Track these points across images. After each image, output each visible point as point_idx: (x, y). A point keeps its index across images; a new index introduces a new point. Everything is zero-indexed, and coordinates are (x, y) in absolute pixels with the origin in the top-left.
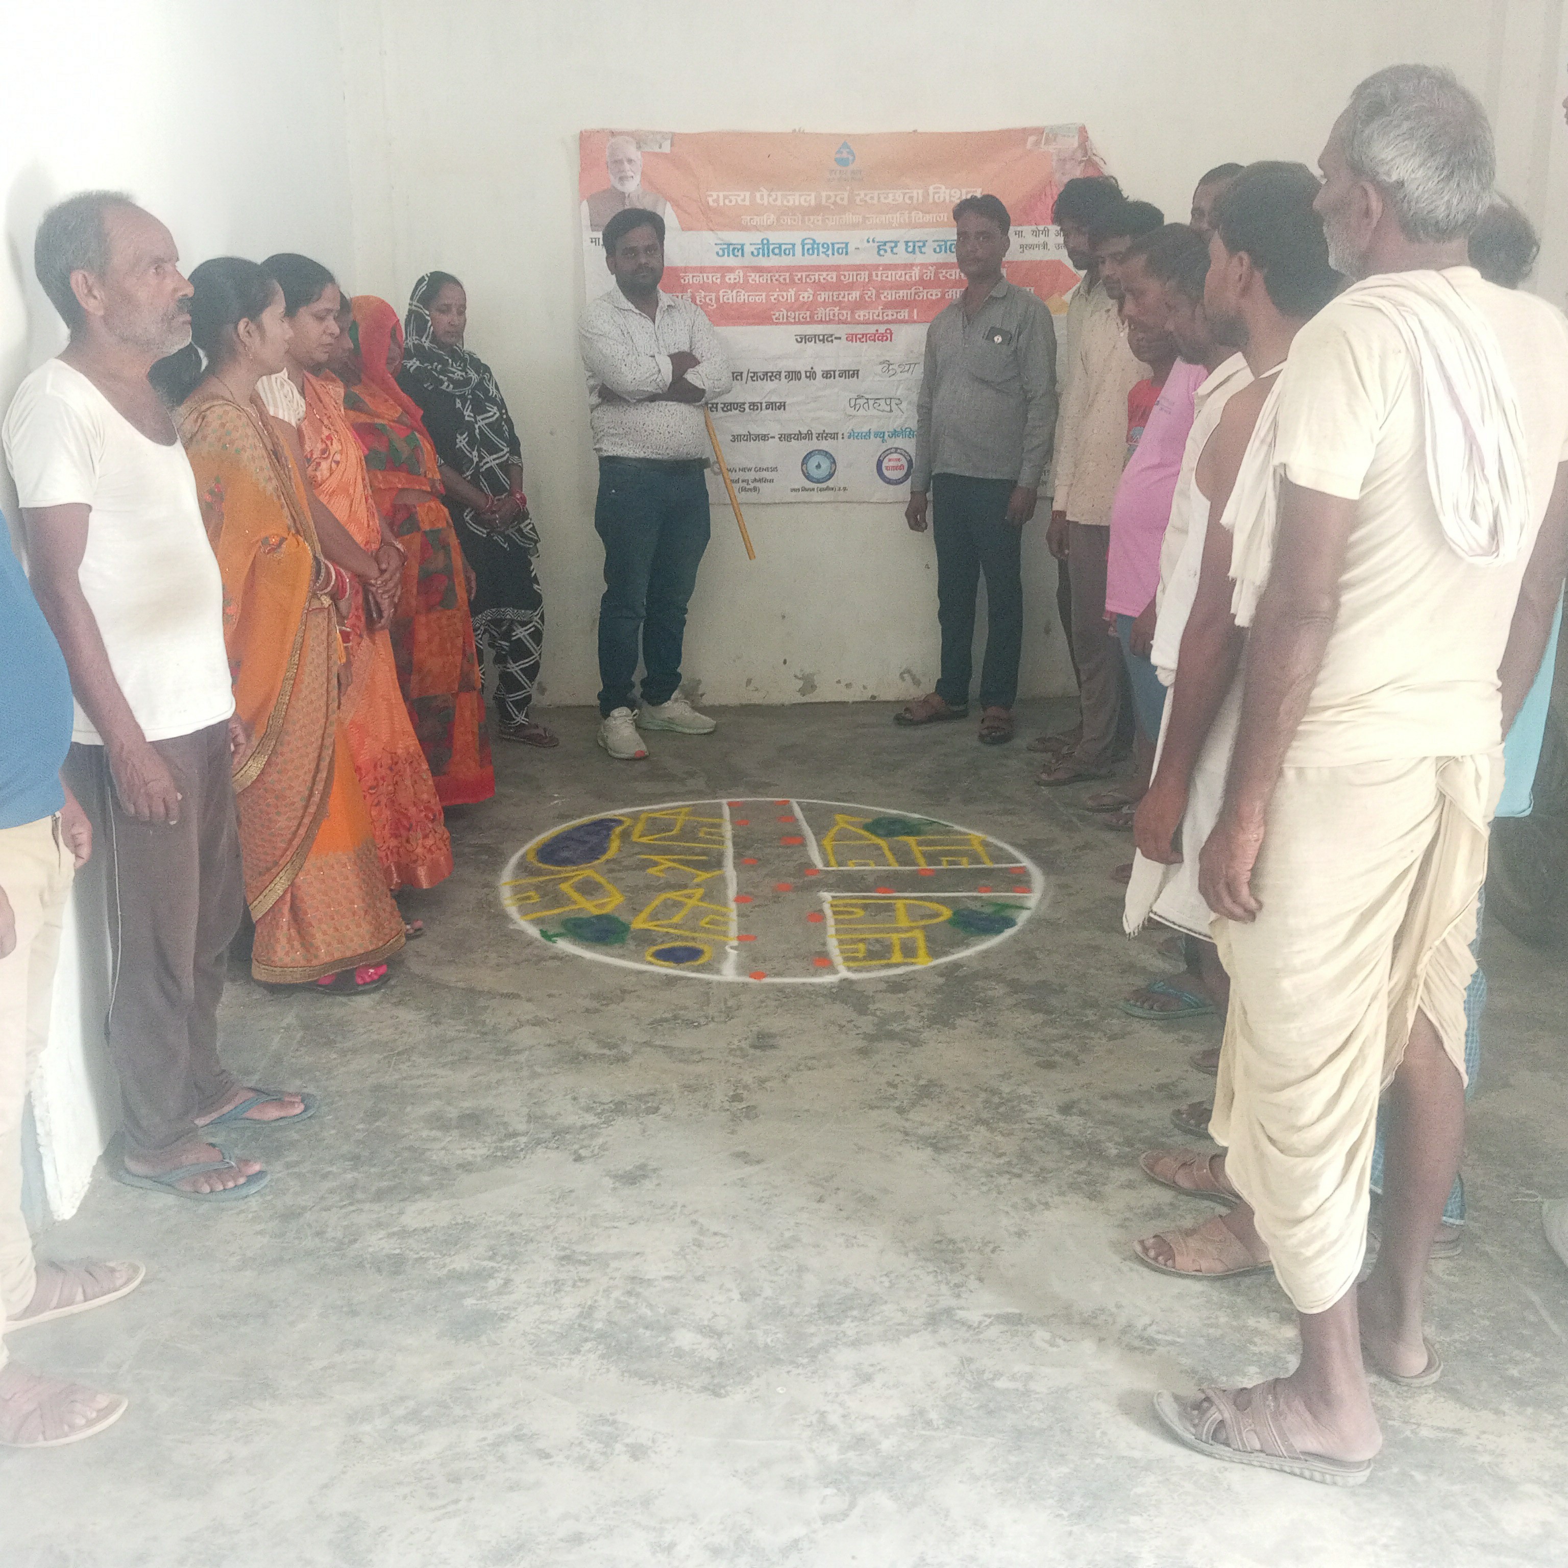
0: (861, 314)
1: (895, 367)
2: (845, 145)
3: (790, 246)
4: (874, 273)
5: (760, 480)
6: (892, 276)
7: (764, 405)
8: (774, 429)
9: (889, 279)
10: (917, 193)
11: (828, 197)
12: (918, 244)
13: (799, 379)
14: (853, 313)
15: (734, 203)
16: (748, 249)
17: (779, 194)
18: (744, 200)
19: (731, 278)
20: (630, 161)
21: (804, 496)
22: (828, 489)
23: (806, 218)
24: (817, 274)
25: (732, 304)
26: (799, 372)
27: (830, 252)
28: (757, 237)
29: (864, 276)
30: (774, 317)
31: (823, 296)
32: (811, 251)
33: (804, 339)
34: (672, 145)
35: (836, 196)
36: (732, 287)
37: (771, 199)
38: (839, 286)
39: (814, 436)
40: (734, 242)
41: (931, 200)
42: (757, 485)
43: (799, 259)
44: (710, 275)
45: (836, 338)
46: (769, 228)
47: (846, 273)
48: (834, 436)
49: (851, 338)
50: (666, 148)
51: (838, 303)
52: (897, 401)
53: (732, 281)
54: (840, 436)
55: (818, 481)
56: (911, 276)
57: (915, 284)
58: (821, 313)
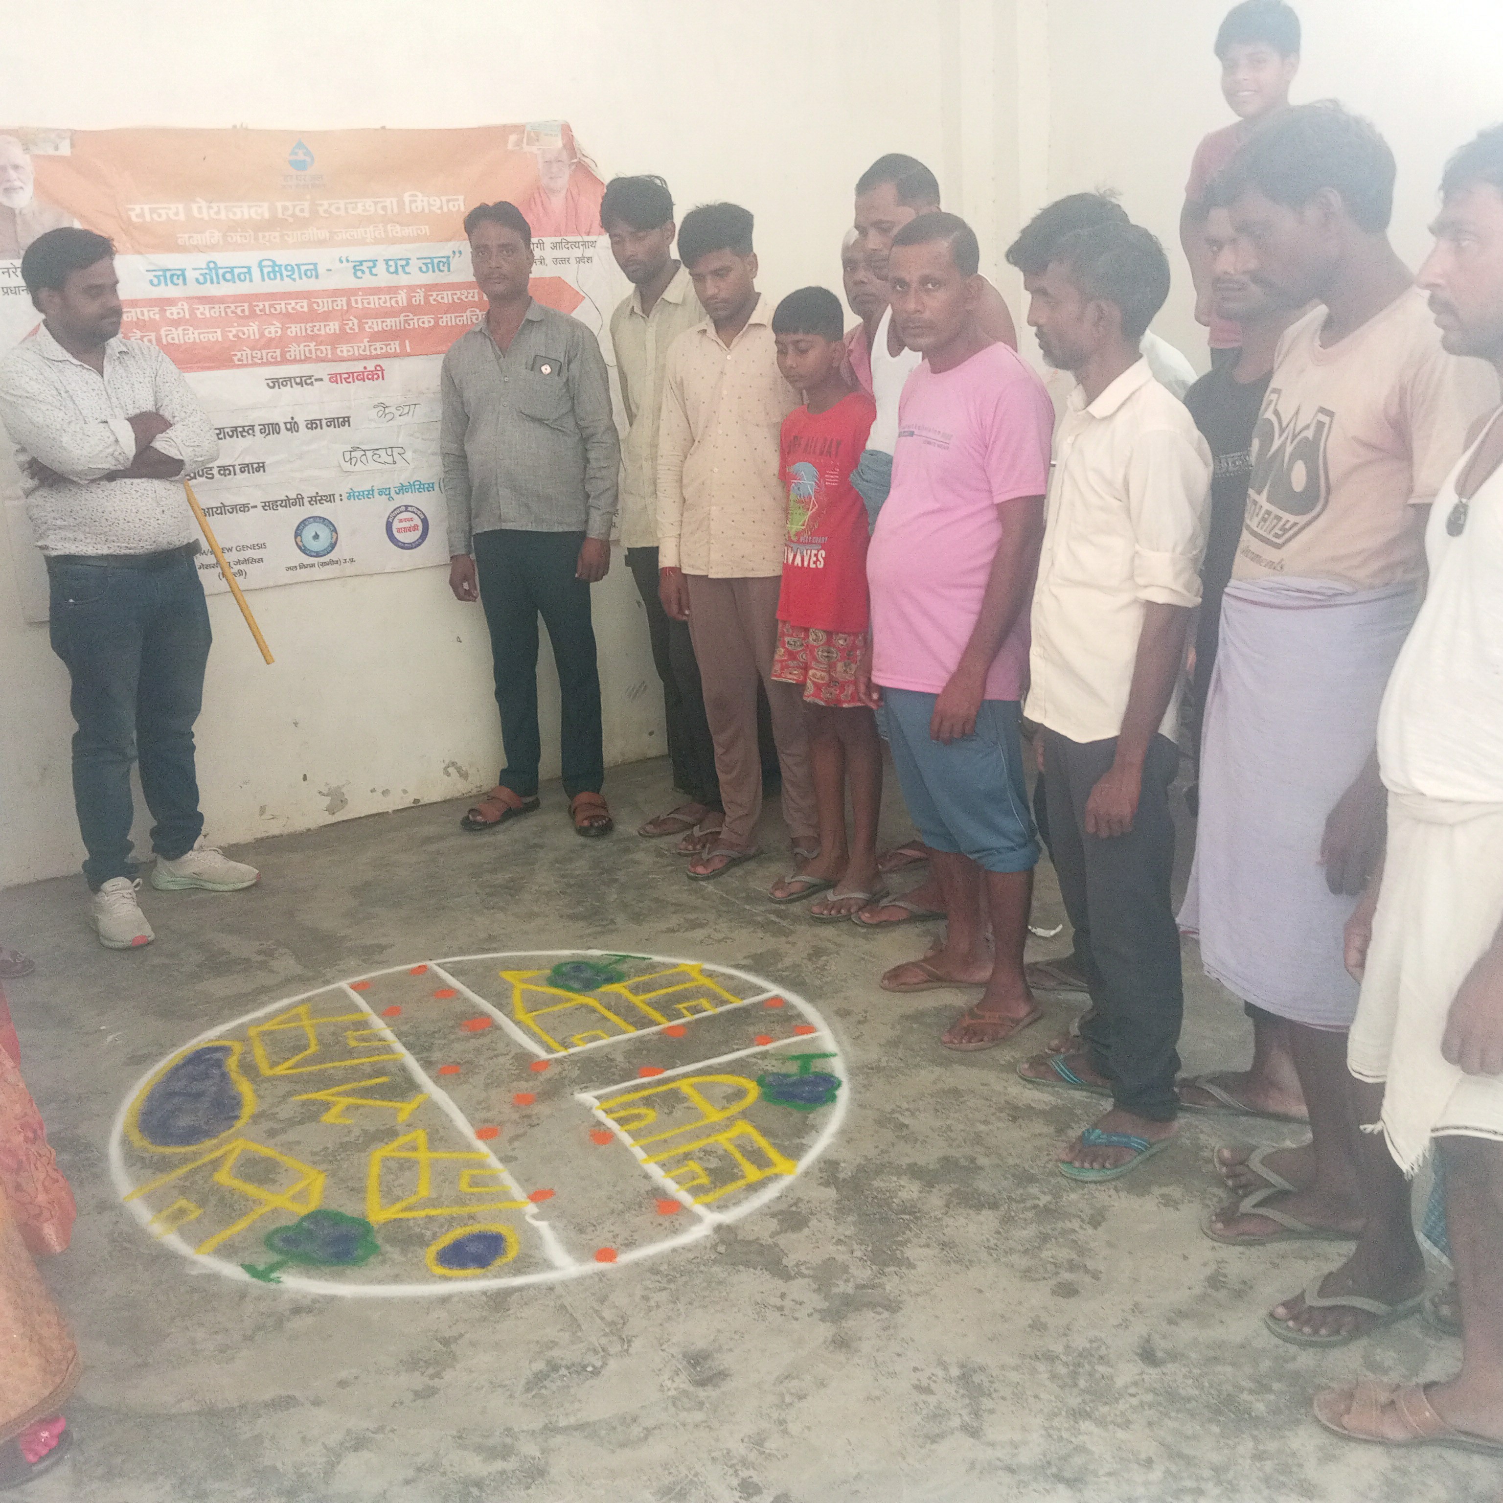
0: (344, 350)
1: (393, 410)
2: (300, 145)
3: (245, 270)
4: (353, 299)
5: (246, 561)
6: (374, 302)
7: (237, 468)
8: (256, 497)
9: (372, 306)
10: (391, 202)
11: (285, 208)
12: (400, 263)
13: (278, 433)
14: (334, 349)
15: (164, 217)
16: (191, 275)
17: (222, 206)
18: (177, 214)
19: (173, 312)
20: (16, 167)
21: (304, 574)
22: (332, 562)
23: (260, 234)
24: (283, 303)
25: (180, 346)
26: (277, 424)
27: (296, 276)
28: (201, 260)
29: (342, 302)
30: (235, 358)
31: (294, 329)
32: (272, 275)
33: (275, 383)
34: (73, 146)
35: (294, 207)
36: (176, 323)
37: (212, 212)
38: (312, 316)
39: (306, 500)
40: (170, 267)
41: (408, 211)
42: (242, 567)
43: (258, 285)
44: (145, 310)
45: (316, 380)
46: (213, 248)
47: (319, 301)
48: (330, 498)
49: (335, 378)
50: (65, 150)
51: (313, 338)
52: (402, 451)
53: (175, 317)
54: (337, 497)
55: (318, 555)
56: (397, 302)
57: (403, 310)
58: (295, 350)
